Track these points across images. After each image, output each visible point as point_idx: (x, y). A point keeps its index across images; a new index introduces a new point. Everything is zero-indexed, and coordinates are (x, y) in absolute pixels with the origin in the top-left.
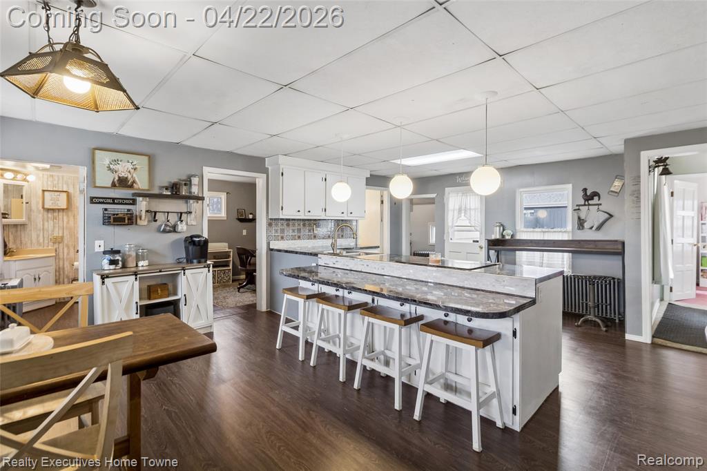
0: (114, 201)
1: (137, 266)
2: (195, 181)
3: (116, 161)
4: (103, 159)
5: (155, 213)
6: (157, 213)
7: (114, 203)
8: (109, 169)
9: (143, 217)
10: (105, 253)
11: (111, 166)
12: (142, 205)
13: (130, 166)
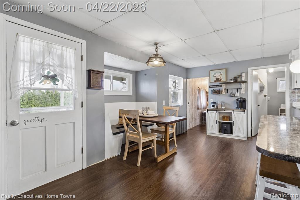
0: (215, 86)
1: (221, 108)
2: (243, 75)
3: (216, 73)
4: (213, 73)
5: (227, 89)
6: (228, 90)
7: (215, 87)
8: (214, 76)
9: (223, 91)
10: (212, 103)
11: (215, 75)
12: (224, 86)
13: (220, 74)
